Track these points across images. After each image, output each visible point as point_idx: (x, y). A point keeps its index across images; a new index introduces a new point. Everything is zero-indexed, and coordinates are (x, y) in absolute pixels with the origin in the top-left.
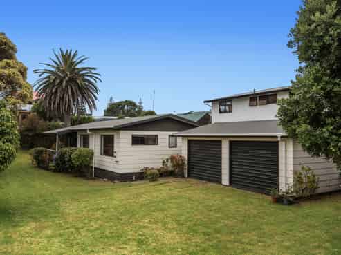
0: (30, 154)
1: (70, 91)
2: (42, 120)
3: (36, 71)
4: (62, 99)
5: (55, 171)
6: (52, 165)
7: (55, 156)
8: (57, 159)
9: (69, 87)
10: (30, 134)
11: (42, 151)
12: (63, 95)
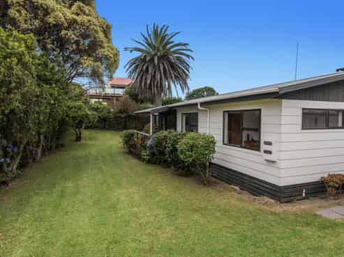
0: (121, 137)
1: (162, 68)
2: (134, 102)
3: (126, 49)
4: (154, 77)
5: (149, 162)
6: (144, 154)
7: (149, 143)
8: (151, 148)
9: (160, 64)
10: (123, 116)
11: (133, 135)
12: (155, 73)
